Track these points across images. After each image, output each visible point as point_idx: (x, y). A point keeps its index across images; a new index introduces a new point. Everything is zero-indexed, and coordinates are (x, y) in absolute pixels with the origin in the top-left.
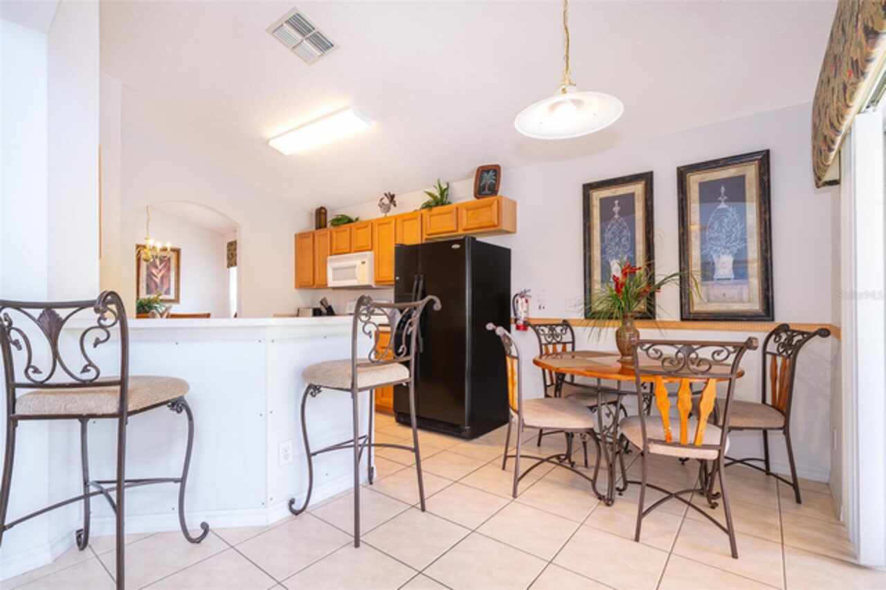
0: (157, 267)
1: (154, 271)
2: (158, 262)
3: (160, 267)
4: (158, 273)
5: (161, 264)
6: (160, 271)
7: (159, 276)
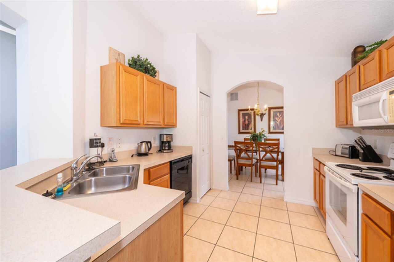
0: (278, 117)
1: (277, 119)
2: (278, 114)
3: (279, 117)
4: (278, 120)
5: (279, 115)
6: (279, 118)
7: (279, 121)
